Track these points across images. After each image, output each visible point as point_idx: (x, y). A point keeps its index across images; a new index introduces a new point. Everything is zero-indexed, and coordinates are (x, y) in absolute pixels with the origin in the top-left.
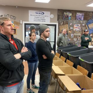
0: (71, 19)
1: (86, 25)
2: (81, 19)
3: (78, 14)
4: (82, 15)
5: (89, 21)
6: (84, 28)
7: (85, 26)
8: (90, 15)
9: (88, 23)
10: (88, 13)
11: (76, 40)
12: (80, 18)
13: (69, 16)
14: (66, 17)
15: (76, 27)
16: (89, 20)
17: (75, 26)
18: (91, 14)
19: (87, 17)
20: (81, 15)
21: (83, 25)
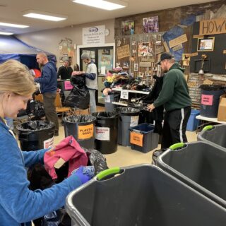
0: (134, 33)
2: (153, 30)
3: (145, 21)
4: (154, 22)
7: (163, 45)
8: (175, 17)
9: (169, 36)
10: (170, 13)
11: (142, 76)
12: (150, 29)
13: (130, 26)
14: (126, 31)
15: (143, 48)
17: (141, 47)
18: (177, 14)
19: (167, 22)
20: (152, 20)
21: (157, 42)
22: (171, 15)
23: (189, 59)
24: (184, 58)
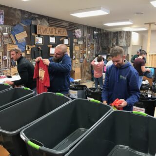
1: (12, 36)
5: (15, 28)
6: (7, 41)
7: (10, 37)
8: (17, 16)
9: (15, 30)
10: (12, 11)
16: (15, 25)
18: (18, 14)
19: (11, 18)
21: (4, 34)
22: (13, 13)
23: (30, 50)
24: (27, 49)
